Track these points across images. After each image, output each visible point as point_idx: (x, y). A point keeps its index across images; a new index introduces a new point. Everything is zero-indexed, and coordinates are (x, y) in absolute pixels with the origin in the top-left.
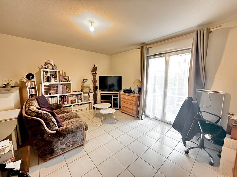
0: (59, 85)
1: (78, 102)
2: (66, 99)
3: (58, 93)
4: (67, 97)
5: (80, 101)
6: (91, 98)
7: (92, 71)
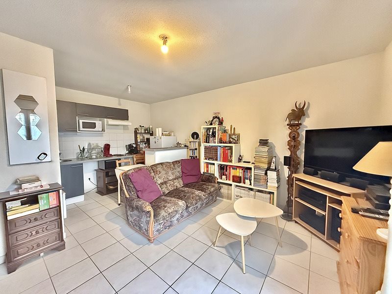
0: (219, 148)
1: (245, 183)
2: (226, 171)
3: (217, 160)
4: (228, 168)
5: (247, 181)
6: (272, 183)
7: (289, 116)
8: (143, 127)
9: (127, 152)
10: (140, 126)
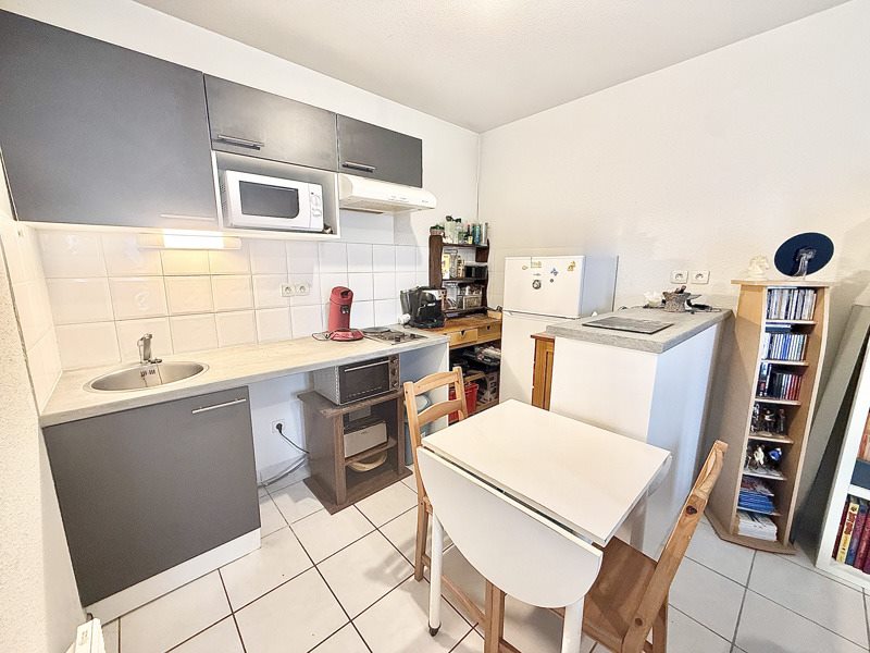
8: (460, 220)
9: (407, 317)
10: (449, 219)
